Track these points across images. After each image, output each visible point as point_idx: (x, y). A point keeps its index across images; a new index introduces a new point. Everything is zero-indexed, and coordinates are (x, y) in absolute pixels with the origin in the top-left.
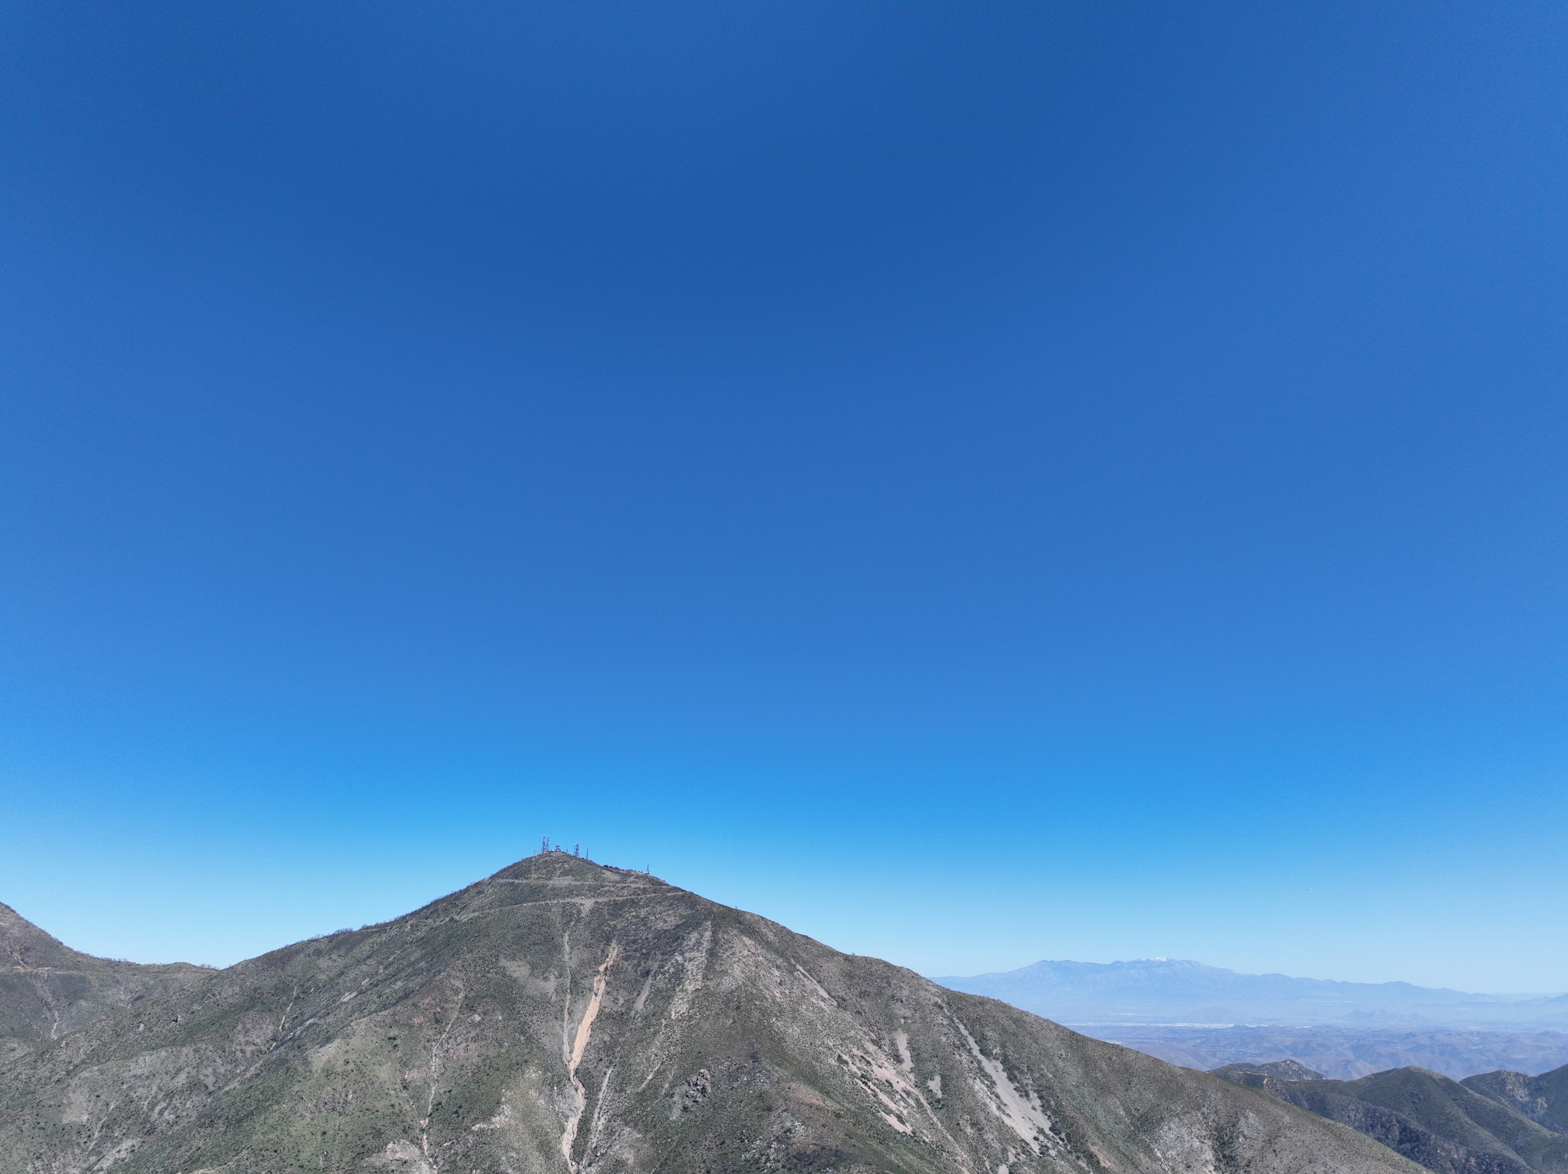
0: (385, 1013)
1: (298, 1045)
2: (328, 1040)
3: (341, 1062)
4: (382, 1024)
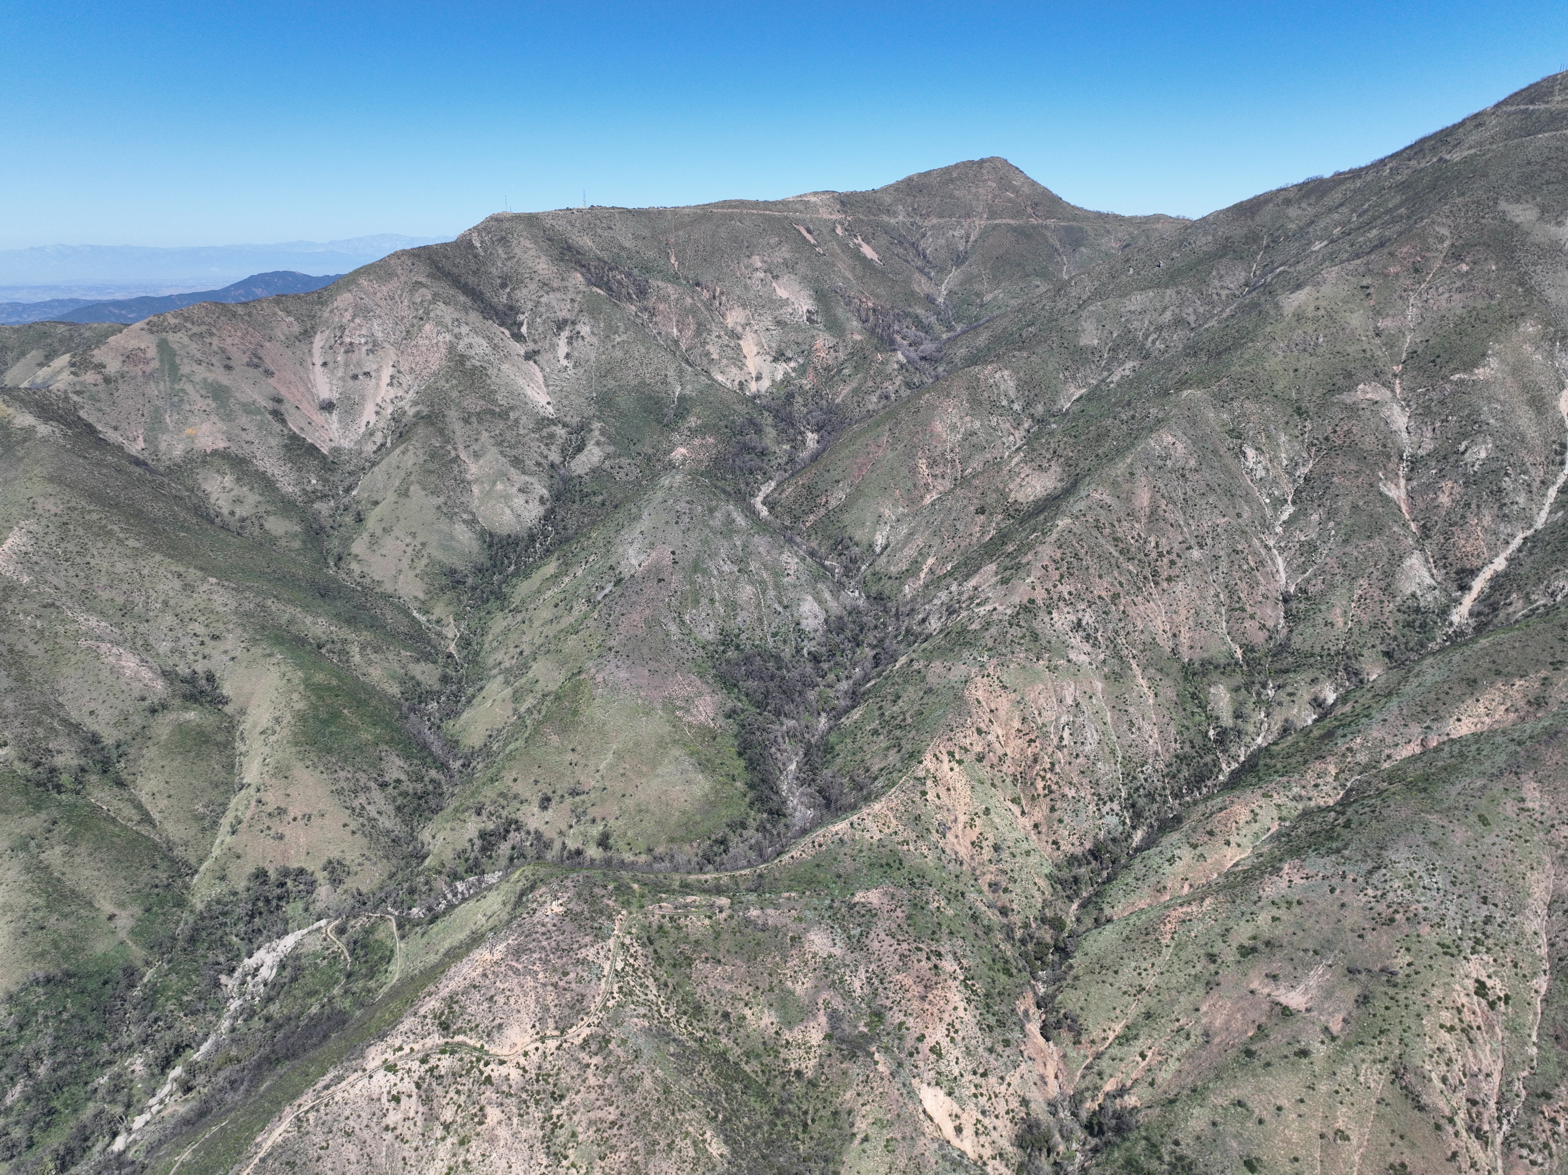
0: (1358, 261)
1: (1269, 291)
2: (1299, 287)
3: (1312, 307)
4: (1355, 273)
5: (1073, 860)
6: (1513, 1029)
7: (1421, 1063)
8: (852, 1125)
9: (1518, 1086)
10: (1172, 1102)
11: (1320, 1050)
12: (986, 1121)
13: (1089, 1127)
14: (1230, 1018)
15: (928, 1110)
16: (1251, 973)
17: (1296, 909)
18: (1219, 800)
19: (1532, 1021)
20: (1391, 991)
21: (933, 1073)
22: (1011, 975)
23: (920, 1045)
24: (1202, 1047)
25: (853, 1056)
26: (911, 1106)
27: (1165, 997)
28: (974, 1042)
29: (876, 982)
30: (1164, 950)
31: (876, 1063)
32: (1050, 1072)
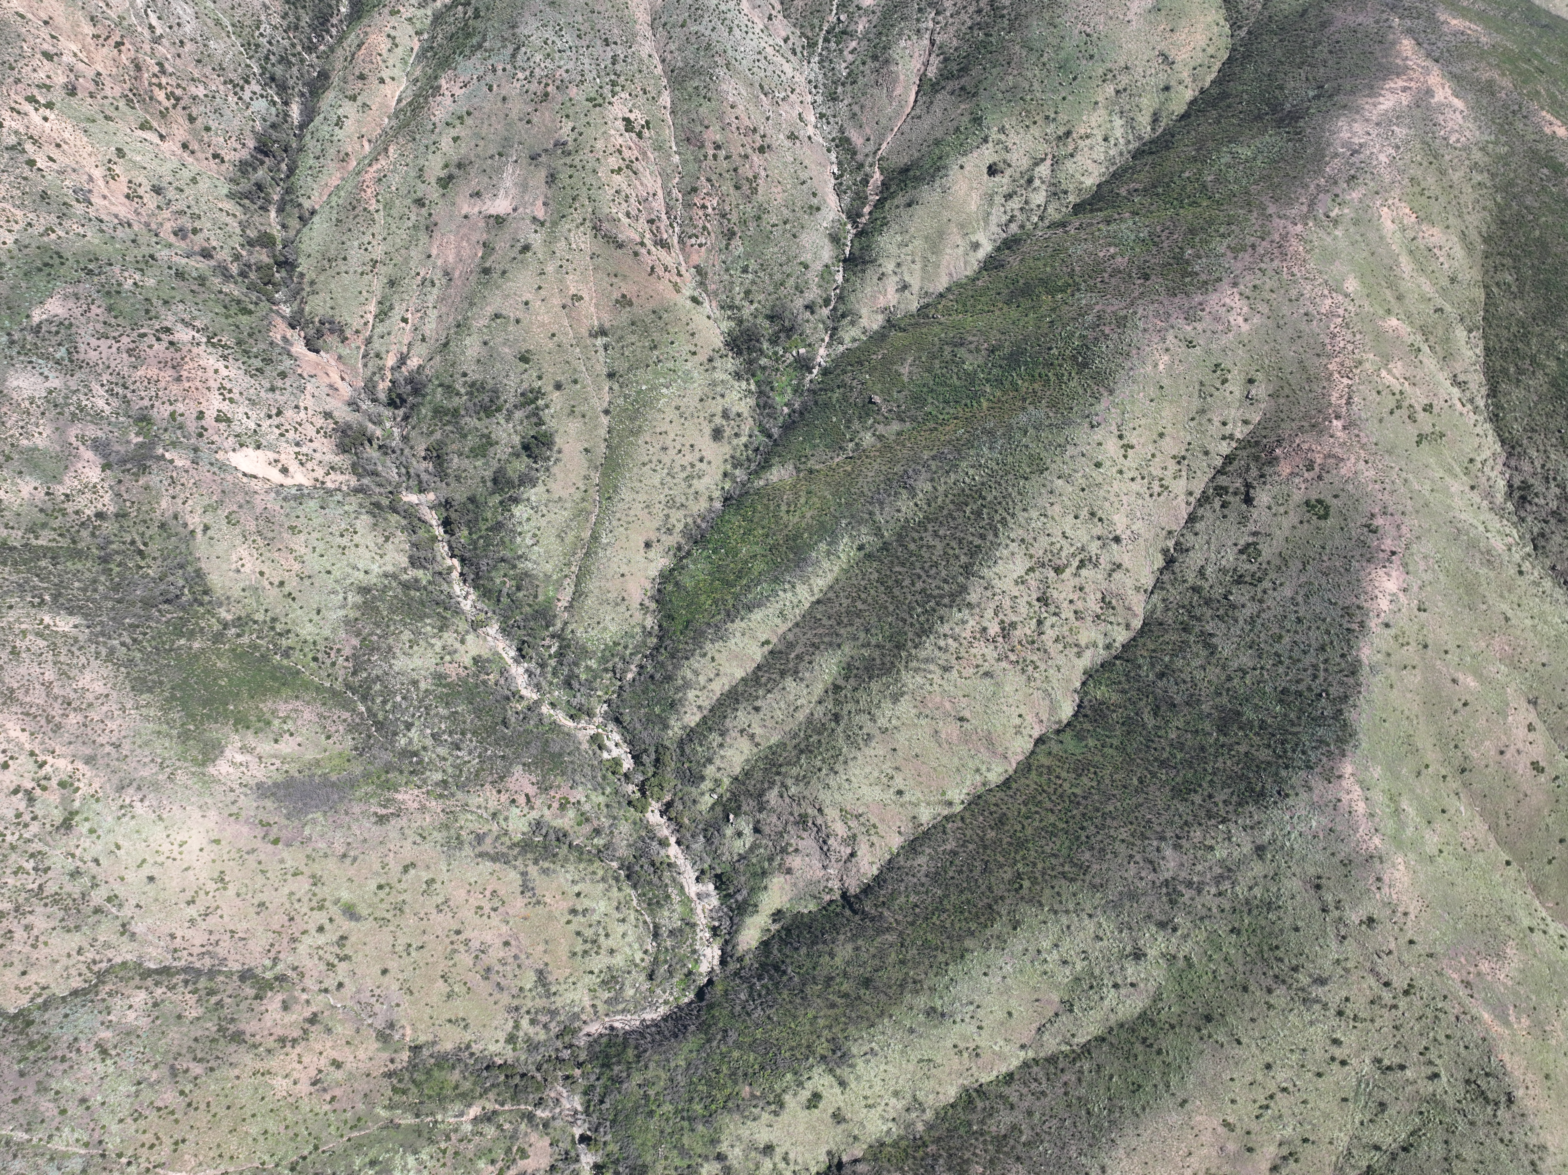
5: (244, 167)
6: (659, 148)
7: (608, 211)
8: (185, 525)
9: (675, 191)
10: (446, 345)
11: (536, 240)
12: (304, 450)
13: (392, 403)
14: (459, 248)
15: (247, 471)
16: (458, 200)
17: (469, 121)
18: (353, 36)
19: (668, 133)
20: (568, 160)
21: (231, 439)
22: (250, 312)
23: (203, 423)
24: (448, 286)
25: (144, 469)
26: (229, 478)
27: (398, 259)
28: (252, 391)
29: (120, 390)
30: (376, 216)
31: (172, 461)
32: (335, 377)
